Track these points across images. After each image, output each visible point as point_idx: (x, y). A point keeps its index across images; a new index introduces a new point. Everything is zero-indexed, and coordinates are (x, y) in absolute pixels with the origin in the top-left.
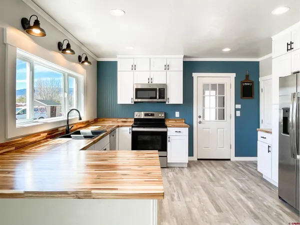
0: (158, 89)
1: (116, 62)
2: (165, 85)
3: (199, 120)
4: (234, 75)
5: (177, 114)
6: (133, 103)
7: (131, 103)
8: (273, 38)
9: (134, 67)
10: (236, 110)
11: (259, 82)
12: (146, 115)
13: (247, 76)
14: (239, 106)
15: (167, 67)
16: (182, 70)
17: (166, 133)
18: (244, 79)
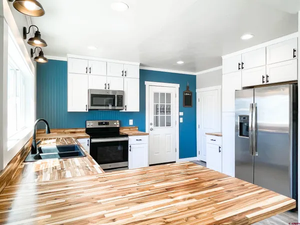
0: (116, 96)
1: (66, 63)
2: (123, 92)
3: (151, 127)
4: (178, 86)
5: (131, 122)
6: (88, 111)
7: (86, 111)
8: (223, 57)
9: (88, 70)
10: (180, 117)
11: (196, 93)
12: (100, 124)
13: (188, 88)
14: (182, 114)
15: (124, 73)
16: (139, 77)
17: (127, 142)
18: (185, 89)
